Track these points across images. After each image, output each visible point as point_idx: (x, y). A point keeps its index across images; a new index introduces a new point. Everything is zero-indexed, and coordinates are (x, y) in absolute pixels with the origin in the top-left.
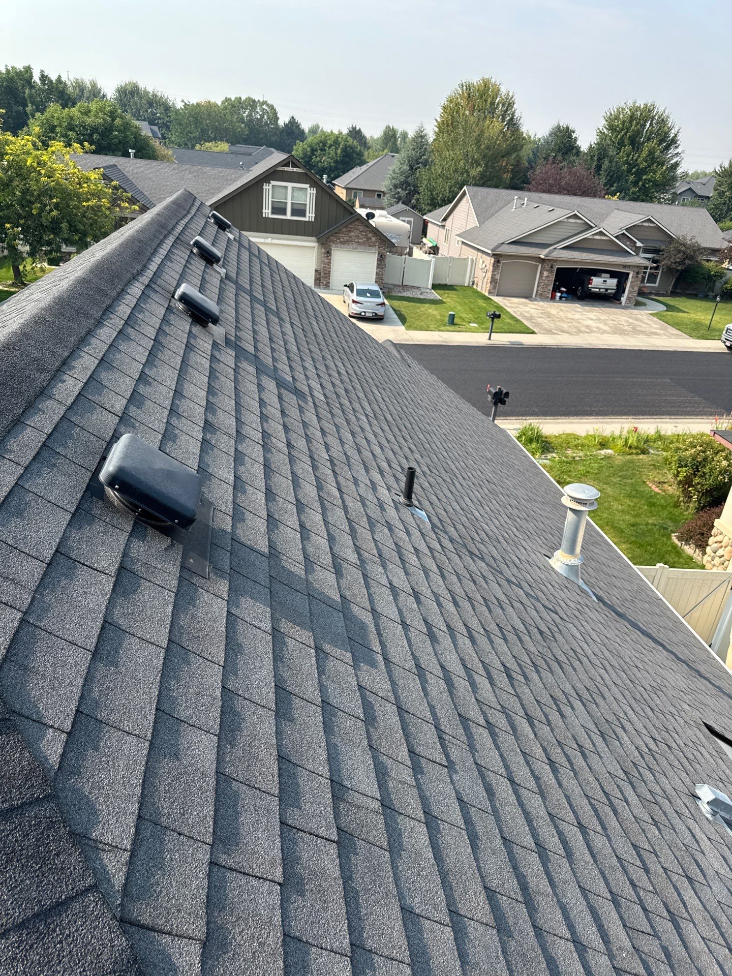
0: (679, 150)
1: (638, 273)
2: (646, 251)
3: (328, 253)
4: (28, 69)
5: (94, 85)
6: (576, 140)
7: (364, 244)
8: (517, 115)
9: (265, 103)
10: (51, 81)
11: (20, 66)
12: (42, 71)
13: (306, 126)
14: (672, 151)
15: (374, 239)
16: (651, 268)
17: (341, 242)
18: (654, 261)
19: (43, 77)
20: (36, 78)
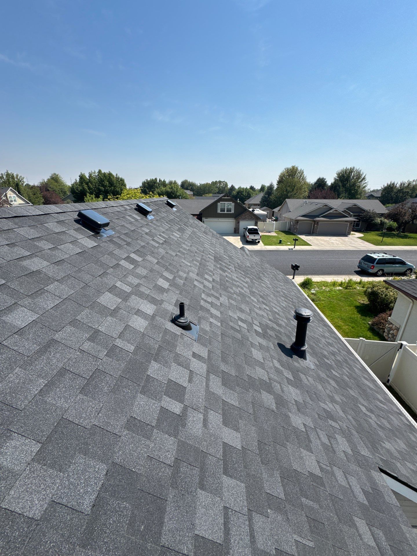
0: (366, 181)
1: (351, 223)
2: (354, 216)
3: (239, 223)
4: (156, 179)
5: (175, 182)
6: (326, 182)
7: (250, 219)
8: (305, 176)
9: (224, 181)
10: (162, 181)
11: (154, 178)
12: (160, 179)
13: (237, 187)
14: (363, 182)
15: (254, 217)
16: (357, 221)
17: (243, 219)
18: (357, 219)
19: (160, 180)
20: (158, 181)
